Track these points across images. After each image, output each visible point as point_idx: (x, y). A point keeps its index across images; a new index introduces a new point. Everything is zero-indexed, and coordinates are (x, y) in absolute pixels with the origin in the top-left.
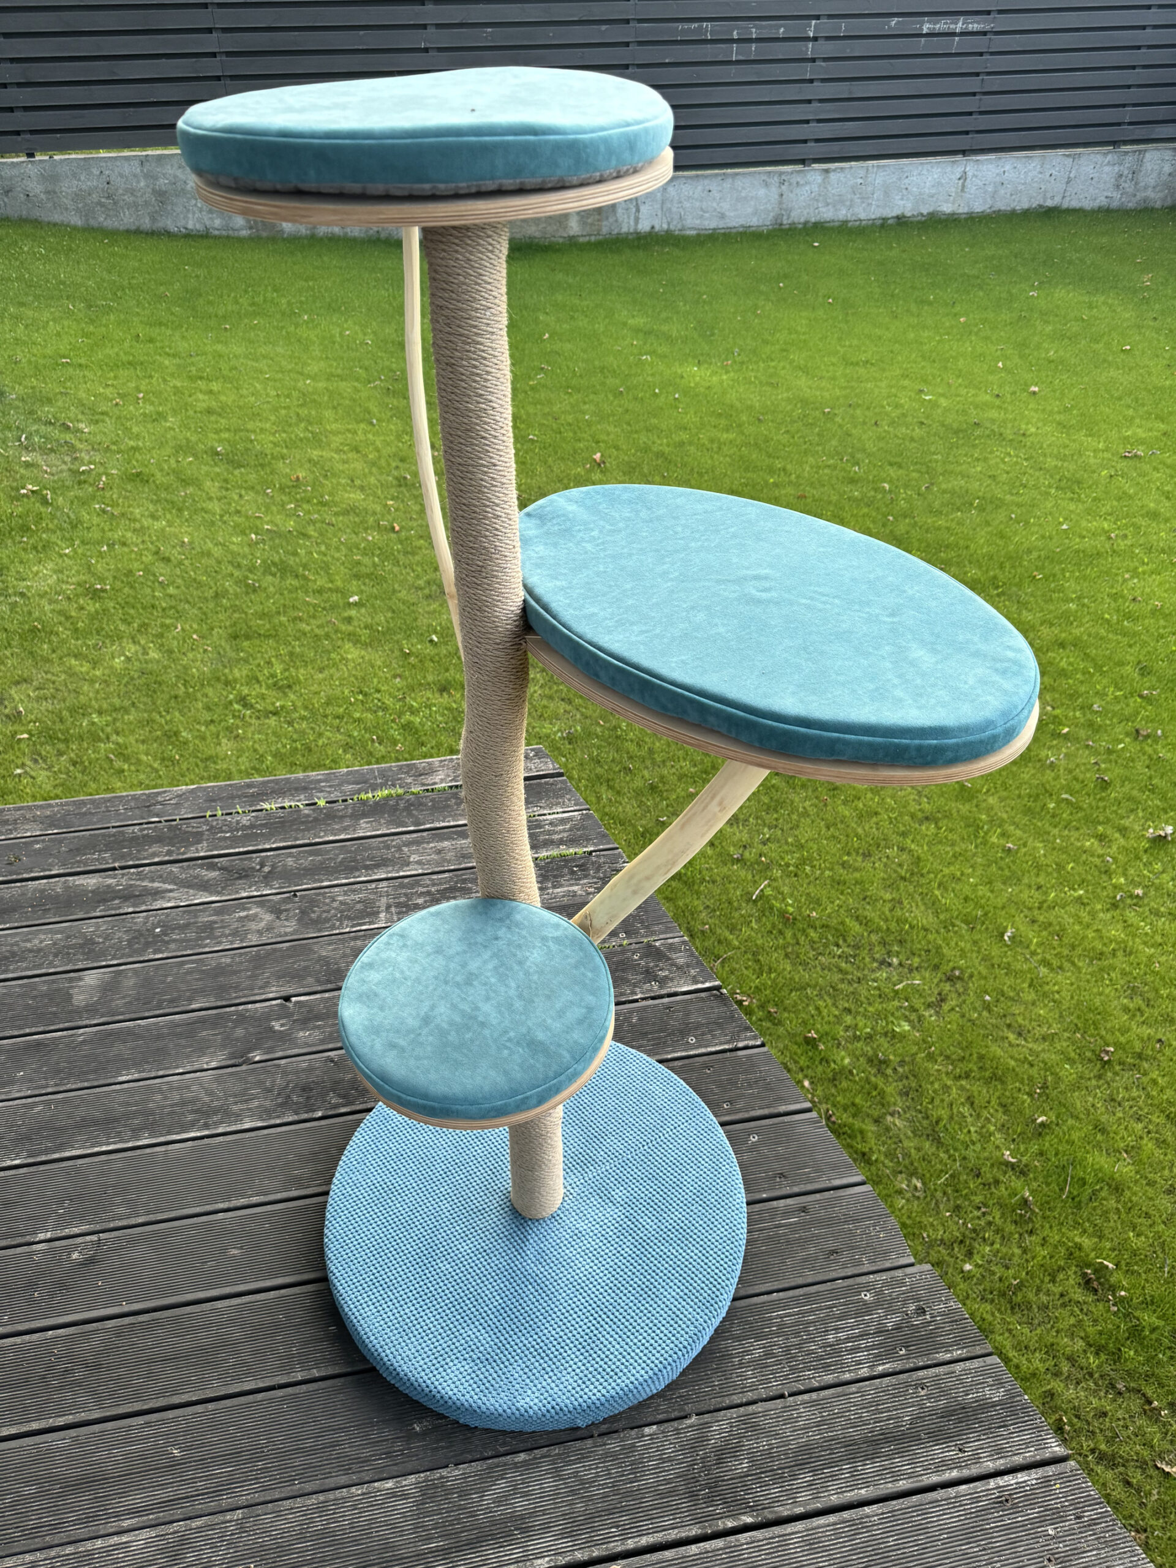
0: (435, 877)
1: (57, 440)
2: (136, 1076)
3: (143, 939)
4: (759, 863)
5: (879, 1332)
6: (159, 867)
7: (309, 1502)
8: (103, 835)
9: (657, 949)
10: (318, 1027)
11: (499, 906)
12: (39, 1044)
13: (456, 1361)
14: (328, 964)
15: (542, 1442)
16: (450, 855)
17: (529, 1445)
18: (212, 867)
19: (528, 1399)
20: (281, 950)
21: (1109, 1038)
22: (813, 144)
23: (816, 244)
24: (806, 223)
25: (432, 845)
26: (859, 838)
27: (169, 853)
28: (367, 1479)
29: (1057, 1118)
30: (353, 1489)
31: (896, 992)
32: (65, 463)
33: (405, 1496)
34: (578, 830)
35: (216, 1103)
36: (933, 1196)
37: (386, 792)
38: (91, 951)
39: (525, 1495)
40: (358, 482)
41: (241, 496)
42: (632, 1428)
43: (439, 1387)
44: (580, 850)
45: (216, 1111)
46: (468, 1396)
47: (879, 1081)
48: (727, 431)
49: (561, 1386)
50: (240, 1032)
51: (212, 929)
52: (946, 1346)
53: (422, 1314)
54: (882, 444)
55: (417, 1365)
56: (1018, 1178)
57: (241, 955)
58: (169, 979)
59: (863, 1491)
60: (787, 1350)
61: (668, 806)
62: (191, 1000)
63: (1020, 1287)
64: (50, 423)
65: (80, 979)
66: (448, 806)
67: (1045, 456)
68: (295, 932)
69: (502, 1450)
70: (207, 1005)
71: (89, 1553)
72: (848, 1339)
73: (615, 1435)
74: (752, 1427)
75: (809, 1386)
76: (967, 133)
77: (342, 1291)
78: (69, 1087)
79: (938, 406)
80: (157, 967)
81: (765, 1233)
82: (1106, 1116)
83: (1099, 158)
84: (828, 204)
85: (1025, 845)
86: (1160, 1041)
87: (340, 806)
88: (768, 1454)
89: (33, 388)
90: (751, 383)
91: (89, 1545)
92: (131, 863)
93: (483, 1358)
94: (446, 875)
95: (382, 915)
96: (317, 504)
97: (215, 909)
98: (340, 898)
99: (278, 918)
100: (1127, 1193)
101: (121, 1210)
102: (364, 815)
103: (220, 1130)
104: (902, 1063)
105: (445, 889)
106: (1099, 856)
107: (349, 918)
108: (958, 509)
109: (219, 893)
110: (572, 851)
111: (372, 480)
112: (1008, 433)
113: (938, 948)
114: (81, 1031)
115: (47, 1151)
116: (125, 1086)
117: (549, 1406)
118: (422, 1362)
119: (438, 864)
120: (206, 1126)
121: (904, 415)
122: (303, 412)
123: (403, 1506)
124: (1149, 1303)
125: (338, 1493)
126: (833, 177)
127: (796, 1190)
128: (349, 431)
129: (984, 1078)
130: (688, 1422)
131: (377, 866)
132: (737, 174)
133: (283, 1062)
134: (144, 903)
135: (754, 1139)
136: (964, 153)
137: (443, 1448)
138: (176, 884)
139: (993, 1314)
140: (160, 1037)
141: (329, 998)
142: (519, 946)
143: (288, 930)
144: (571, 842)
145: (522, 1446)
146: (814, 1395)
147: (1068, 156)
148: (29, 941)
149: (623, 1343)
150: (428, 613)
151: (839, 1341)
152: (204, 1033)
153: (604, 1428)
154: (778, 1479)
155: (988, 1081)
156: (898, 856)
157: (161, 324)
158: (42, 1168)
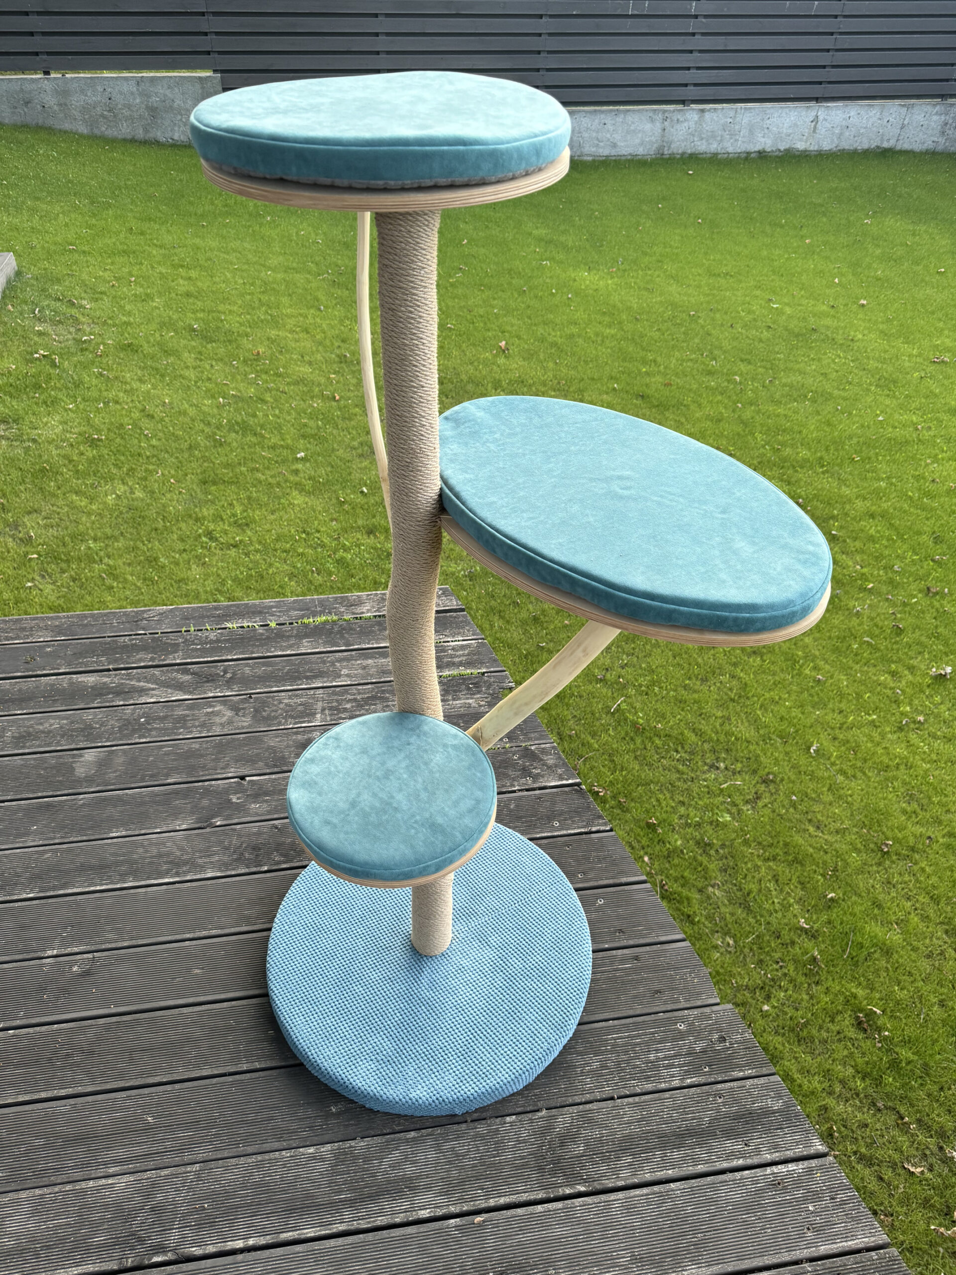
0: (360, 687)
1: (64, 314)
2: (124, 833)
3: (130, 727)
4: (618, 683)
5: (689, 1054)
6: (144, 670)
7: (250, 1161)
8: (101, 643)
9: (532, 752)
10: (266, 801)
11: (412, 719)
12: (49, 805)
13: (365, 1061)
14: (275, 752)
15: (428, 1124)
16: (373, 671)
17: (418, 1126)
18: (186, 672)
19: (418, 1092)
20: (238, 739)
21: (889, 834)
22: (692, 88)
23: (691, 172)
24: (683, 154)
25: (359, 662)
26: (699, 666)
27: (152, 659)
28: (294, 1145)
29: (844, 895)
30: (284, 1153)
31: (722, 790)
32: (70, 333)
33: (323, 1160)
34: (474, 655)
35: (185, 857)
36: (742, 951)
37: (324, 618)
38: (90, 734)
39: (414, 1162)
40: (307, 358)
41: (212, 366)
42: (497, 1117)
43: (352, 1080)
44: (475, 671)
45: (185, 863)
46: (373, 1087)
47: (704, 859)
48: (610, 327)
49: (444, 1083)
50: (205, 802)
51: (185, 721)
52: (740, 1067)
53: (340, 1024)
54: (735, 344)
55: (335, 1063)
56: (810, 940)
57: (208, 741)
58: (151, 759)
59: (670, 1172)
60: (618, 1064)
61: (547, 634)
62: (167, 776)
63: (805, 1025)
64: (59, 300)
65: (81, 756)
66: (373, 632)
67: (868, 358)
68: (249, 726)
69: (397, 1128)
70: (180, 780)
71: (83, 1191)
72: (665, 1058)
73: (483, 1122)
74: (588, 1120)
75: (633, 1092)
76: (820, 83)
77: (280, 1005)
78: (71, 839)
79: (783, 314)
80: (141, 749)
81: (606, 975)
82: (883, 895)
83: (929, 108)
84: (702, 139)
85: (832, 677)
86: (929, 838)
87: (287, 628)
88: (600, 1140)
89: (45, 269)
90: (631, 287)
91: (83, 1185)
92: (122, 666)
93: (385, 1060)
94: (370, 686)
95: (318, 716)
96: (273, 375)
97: (187, 706)
98: (286, 701)
99: (237, 714)
100: (895, 956)
101: (111, 936)
102: (306, 636)
103: (188, 878)
104: (723, 846)
105: (368, 697)
106: (891, 689)
107: (292, 717)
108: (795, 400)
109: (191, 693)
110: (469, 671)
111: (319, 357)
112: (839, 338)
113: (758, 756)
114: (82, 796)
115: (54, 888)
116: (115, 840)
117: (434, 1098)
118: (339, 1061)
119: (363, 677)
120: (177, 874)
121: (755, 320)
122: (265, 298)
123: (322, 1167)
124: (907, 1042)
125: (272, 1155)
126: (707, 115)
127: (631, 942)
128: (301, 315)
129: (787, 861)
130: (540, 1114)
131: (315, 677)
132: (628, 111)
133: (238, 827)
134: (132, 698)
135: (601, 902)
136: (817, 99)
137: (352, 1125)
138: (157, 684)
139: (783, 1045)
140: (143, 803)
141: (275, 779)
142: (426, 751)
143: (245, 724)
144: (469, 664)
145: (412, 1126)
146: (637, 1099)
147: (903, 106)
148: (41, 724)
149: (492, 1053)
150: (361, 469)
151: (658, 1059)
152: (177, 802)
153: (475, 1116)
154: (606, 1159)
155: (790, 864)
156: (730, 682)
157: (150, 219)
158: (50, 901)
